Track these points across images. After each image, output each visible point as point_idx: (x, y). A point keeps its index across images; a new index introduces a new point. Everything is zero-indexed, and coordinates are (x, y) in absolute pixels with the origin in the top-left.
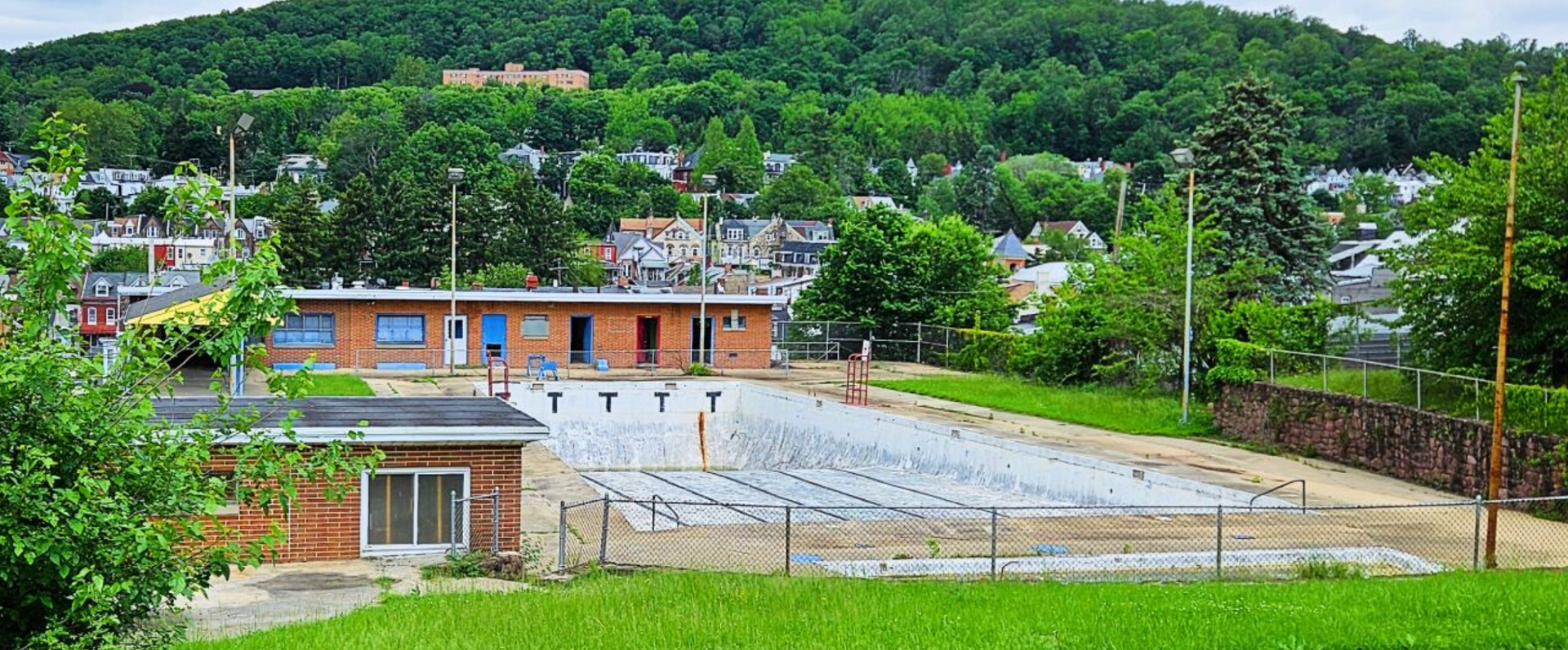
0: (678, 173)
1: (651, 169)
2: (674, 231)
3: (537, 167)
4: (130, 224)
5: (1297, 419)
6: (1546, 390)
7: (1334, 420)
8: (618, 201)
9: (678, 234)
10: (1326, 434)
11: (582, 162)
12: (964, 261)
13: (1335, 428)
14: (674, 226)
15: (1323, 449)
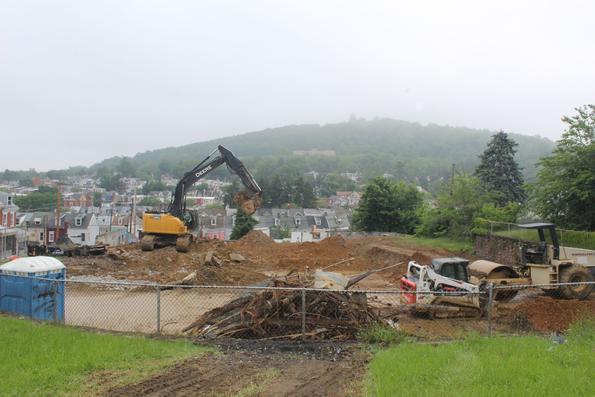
0: (358, 179)
1: (350, 178)
2: (353, 196)
3: (315, 177)
4: (193, 193)
5: (500, 248)
6: (587, 233)
7: (512, 248)
8: (337, 187)
9: (354, 196)
10: (510, 254)
11: (328, 176)
12: (412, 198)
13: (512, 252)
14: (353, 194)
15: (509, 260)
